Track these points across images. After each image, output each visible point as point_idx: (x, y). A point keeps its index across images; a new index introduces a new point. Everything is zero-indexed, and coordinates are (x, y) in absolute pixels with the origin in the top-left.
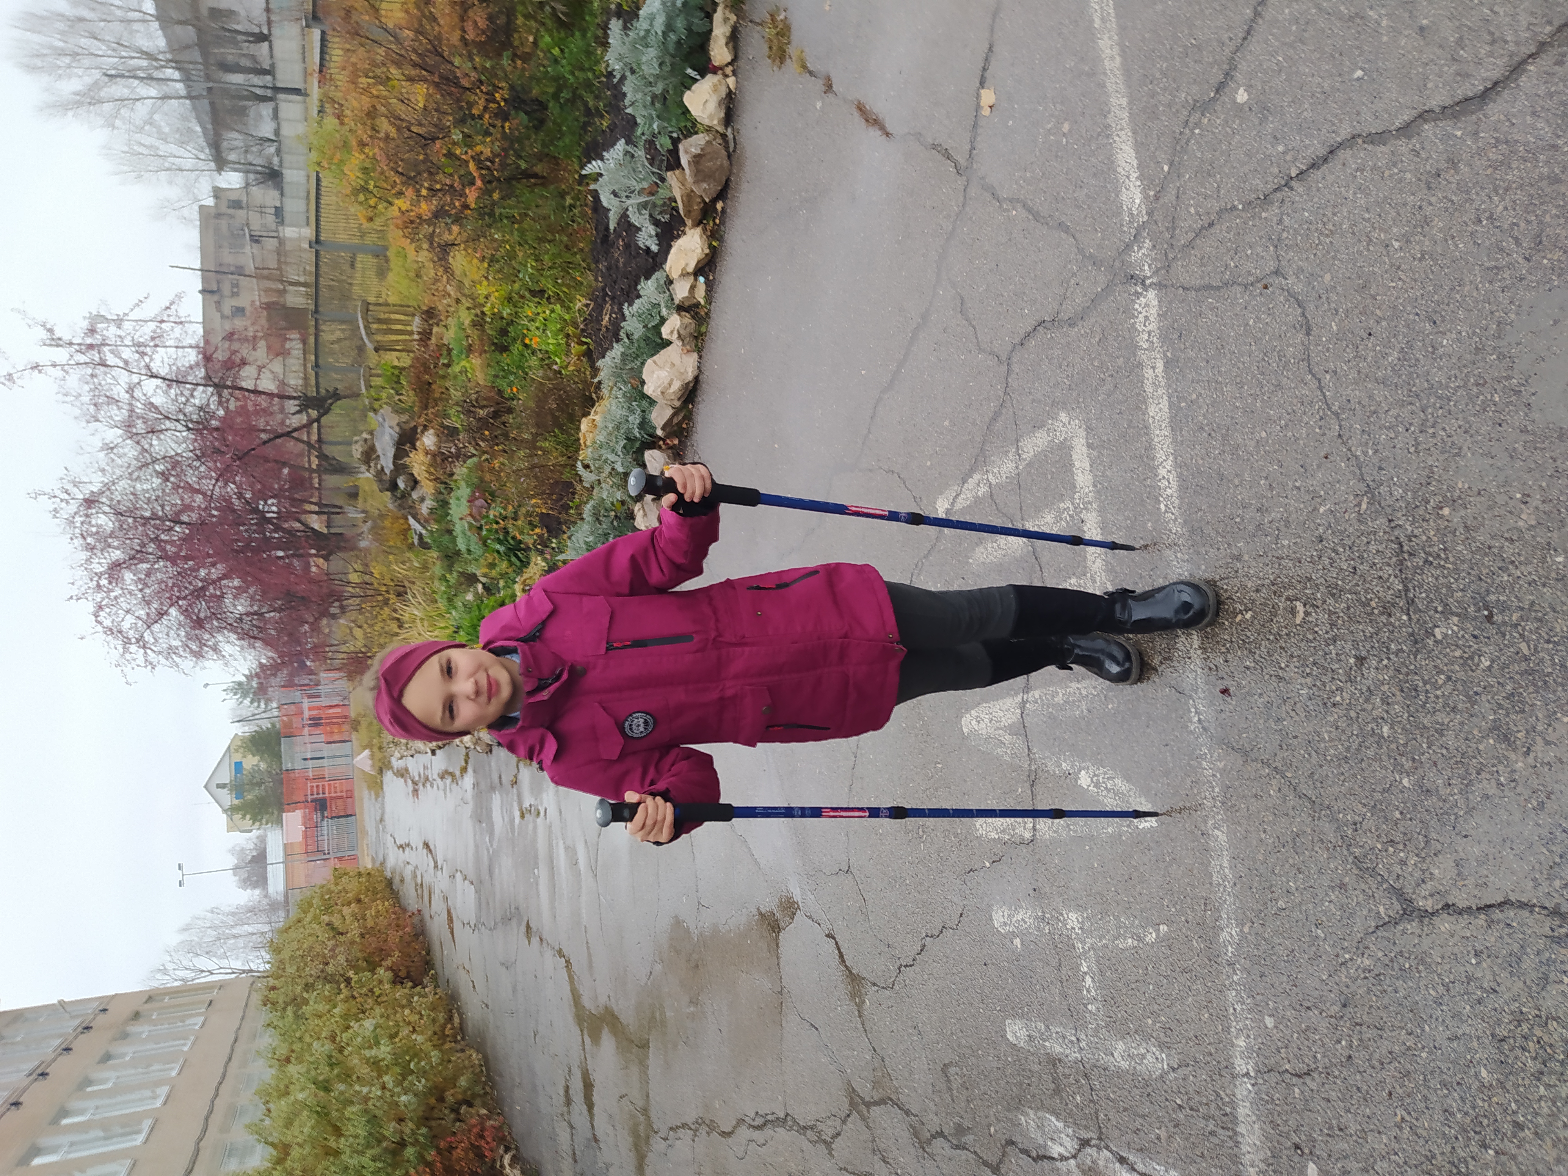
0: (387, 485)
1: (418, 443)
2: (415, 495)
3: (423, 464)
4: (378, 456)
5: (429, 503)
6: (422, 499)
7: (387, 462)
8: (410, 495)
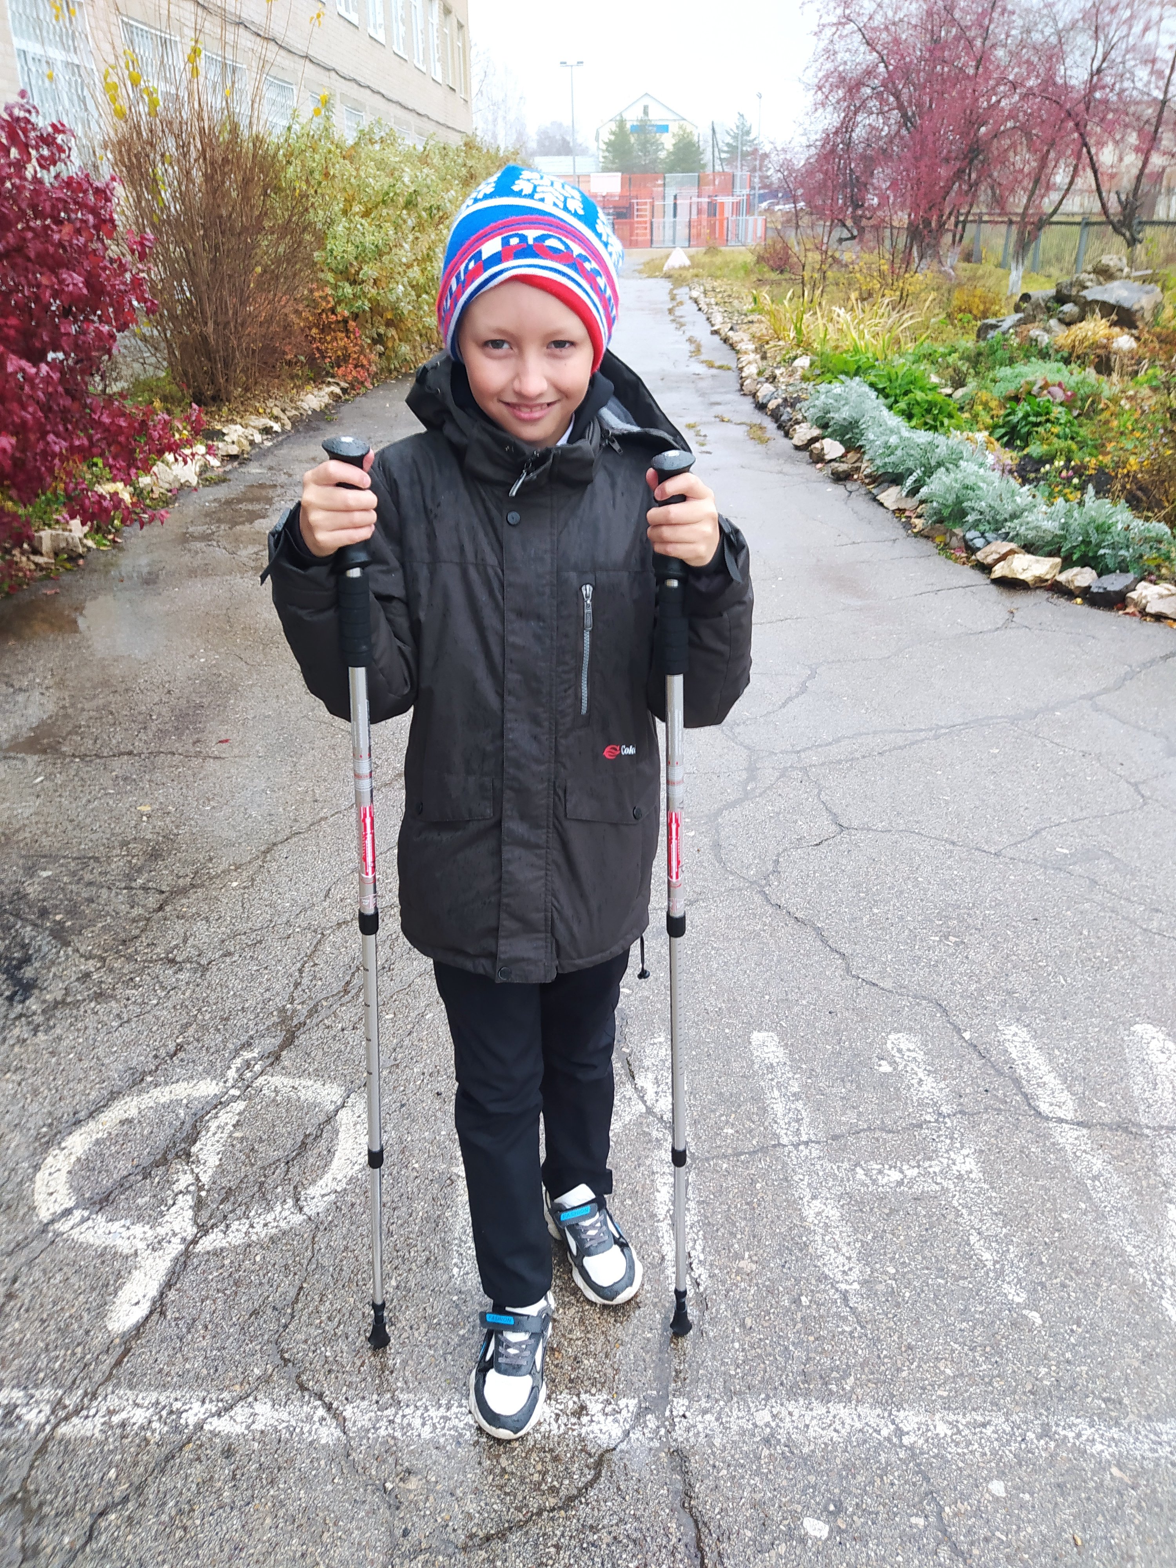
0: (1065, 292)
1: (1117, 330)
2: (1053, 322)
3: (1094, 334)
4: (1100, 284)
5: (1045, 339)
6: (1048, 330)
7: (1094, 293)
8: (1051, 317)
